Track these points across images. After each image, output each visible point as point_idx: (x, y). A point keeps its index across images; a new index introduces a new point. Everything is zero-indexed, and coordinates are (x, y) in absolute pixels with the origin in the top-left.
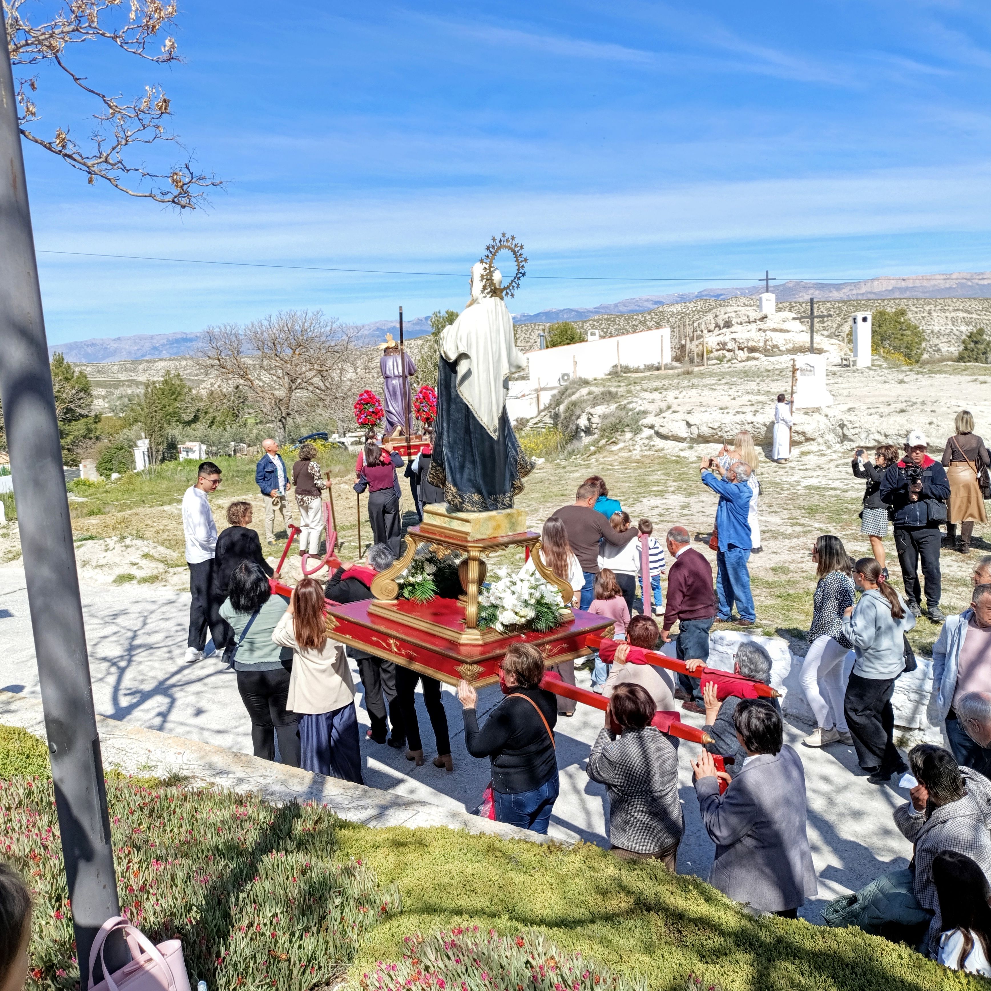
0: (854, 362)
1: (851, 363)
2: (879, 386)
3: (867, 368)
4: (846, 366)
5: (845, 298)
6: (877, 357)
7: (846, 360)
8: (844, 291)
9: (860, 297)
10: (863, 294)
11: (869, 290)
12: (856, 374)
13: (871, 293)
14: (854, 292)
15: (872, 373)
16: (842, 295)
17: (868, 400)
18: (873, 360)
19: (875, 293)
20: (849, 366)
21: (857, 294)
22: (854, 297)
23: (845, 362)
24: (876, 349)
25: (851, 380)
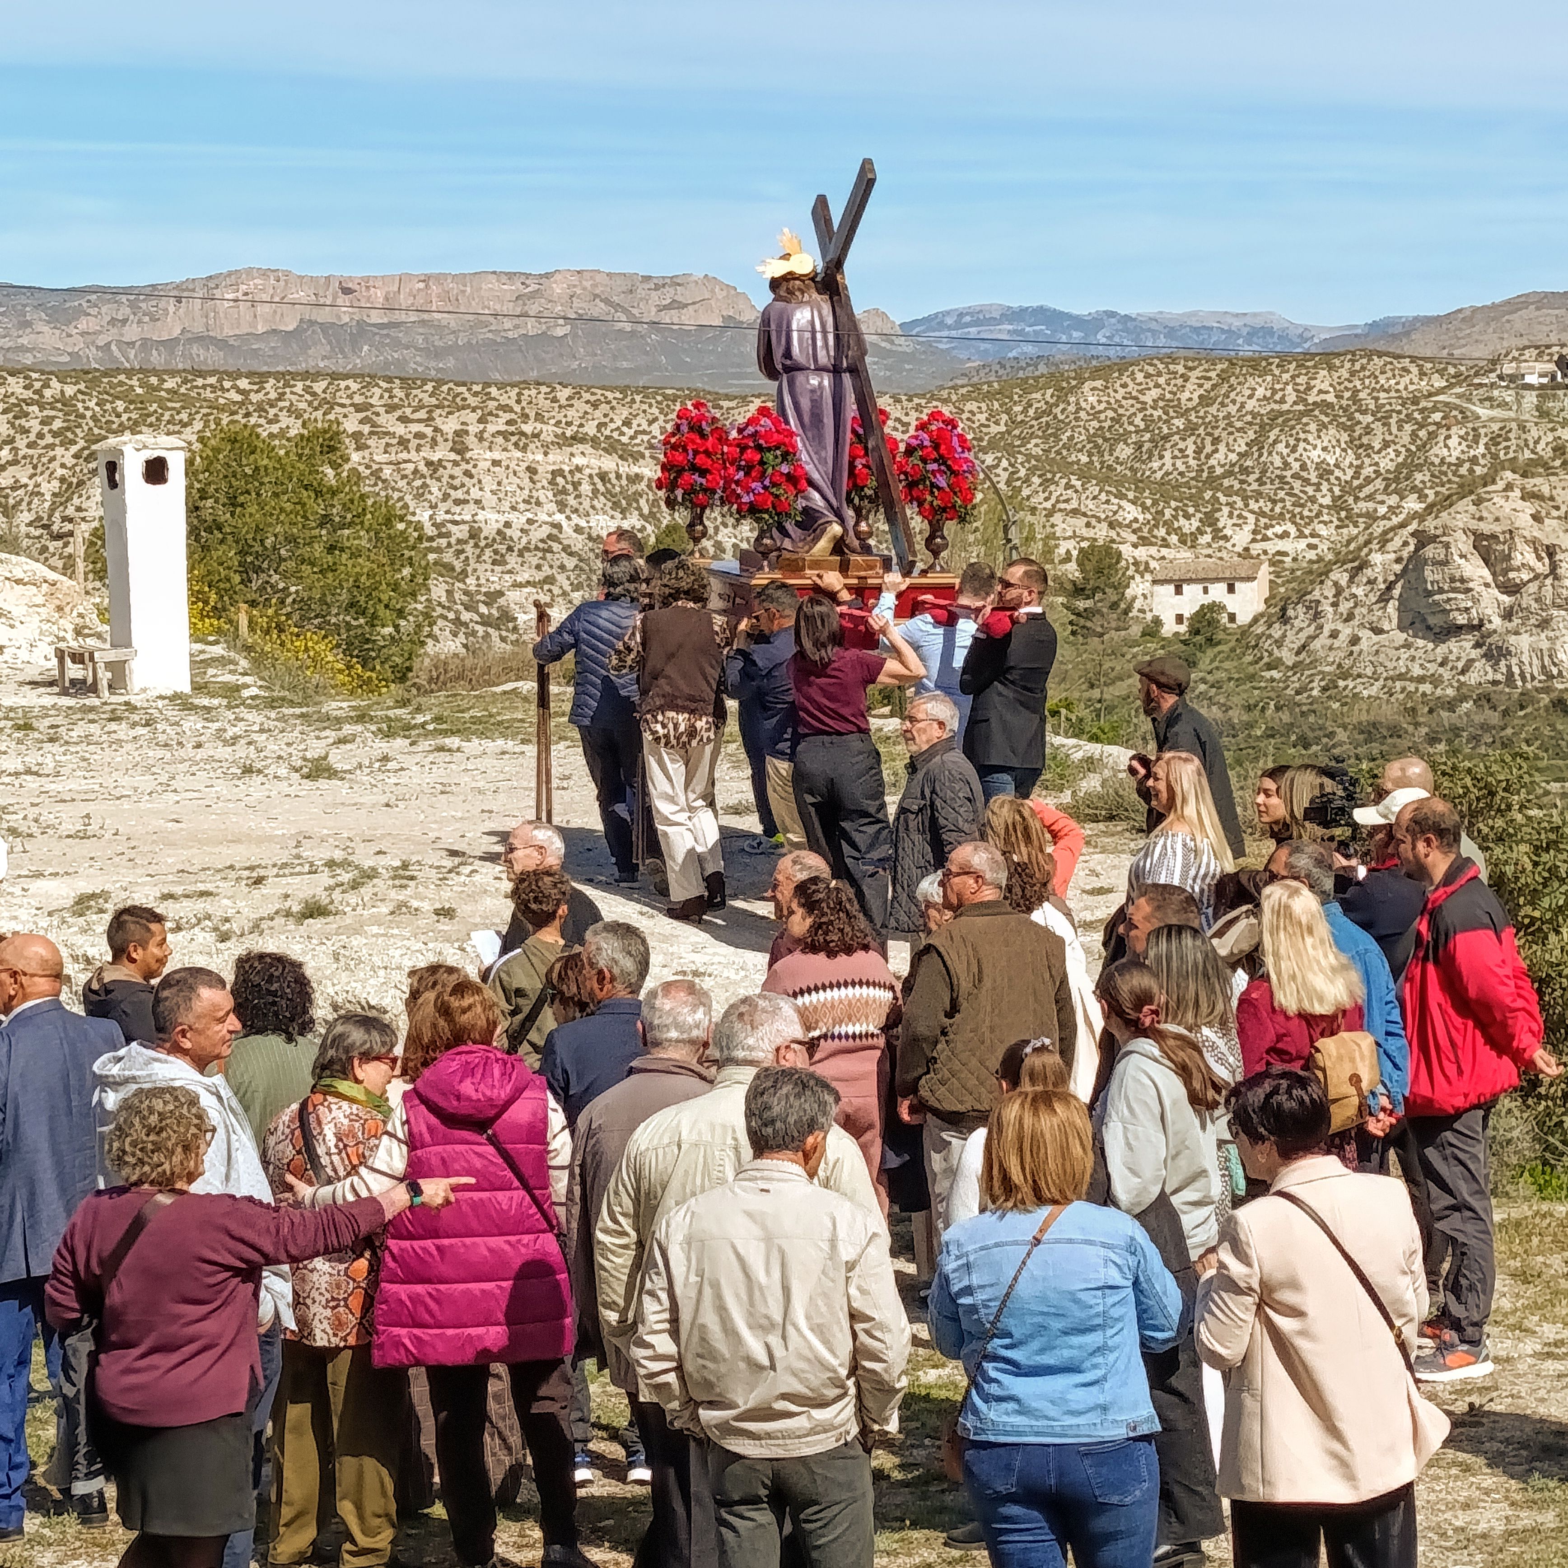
0: (118, 669)
1: (105, 676)
2: (222, 787)
3: (175, 698)
4: (81, 687)
5: (94, 360)
6: (218, 650)
7: (78, 658)
8: (83, 324)
9: (157, 359)
10: (170, 344)
11: (198, 328)
12: (122, 730)
13: (199, 339)
14: (132, 332)
15: (192, 723)
16: (78, 344)
17: (171, 860)
18: (198, 665)
19: (222, 344)
20: (94, 689)
21: (146, 344)
22: (132, 359)
23: (74, 671)
24: (218, 612)
25: (98, 756)
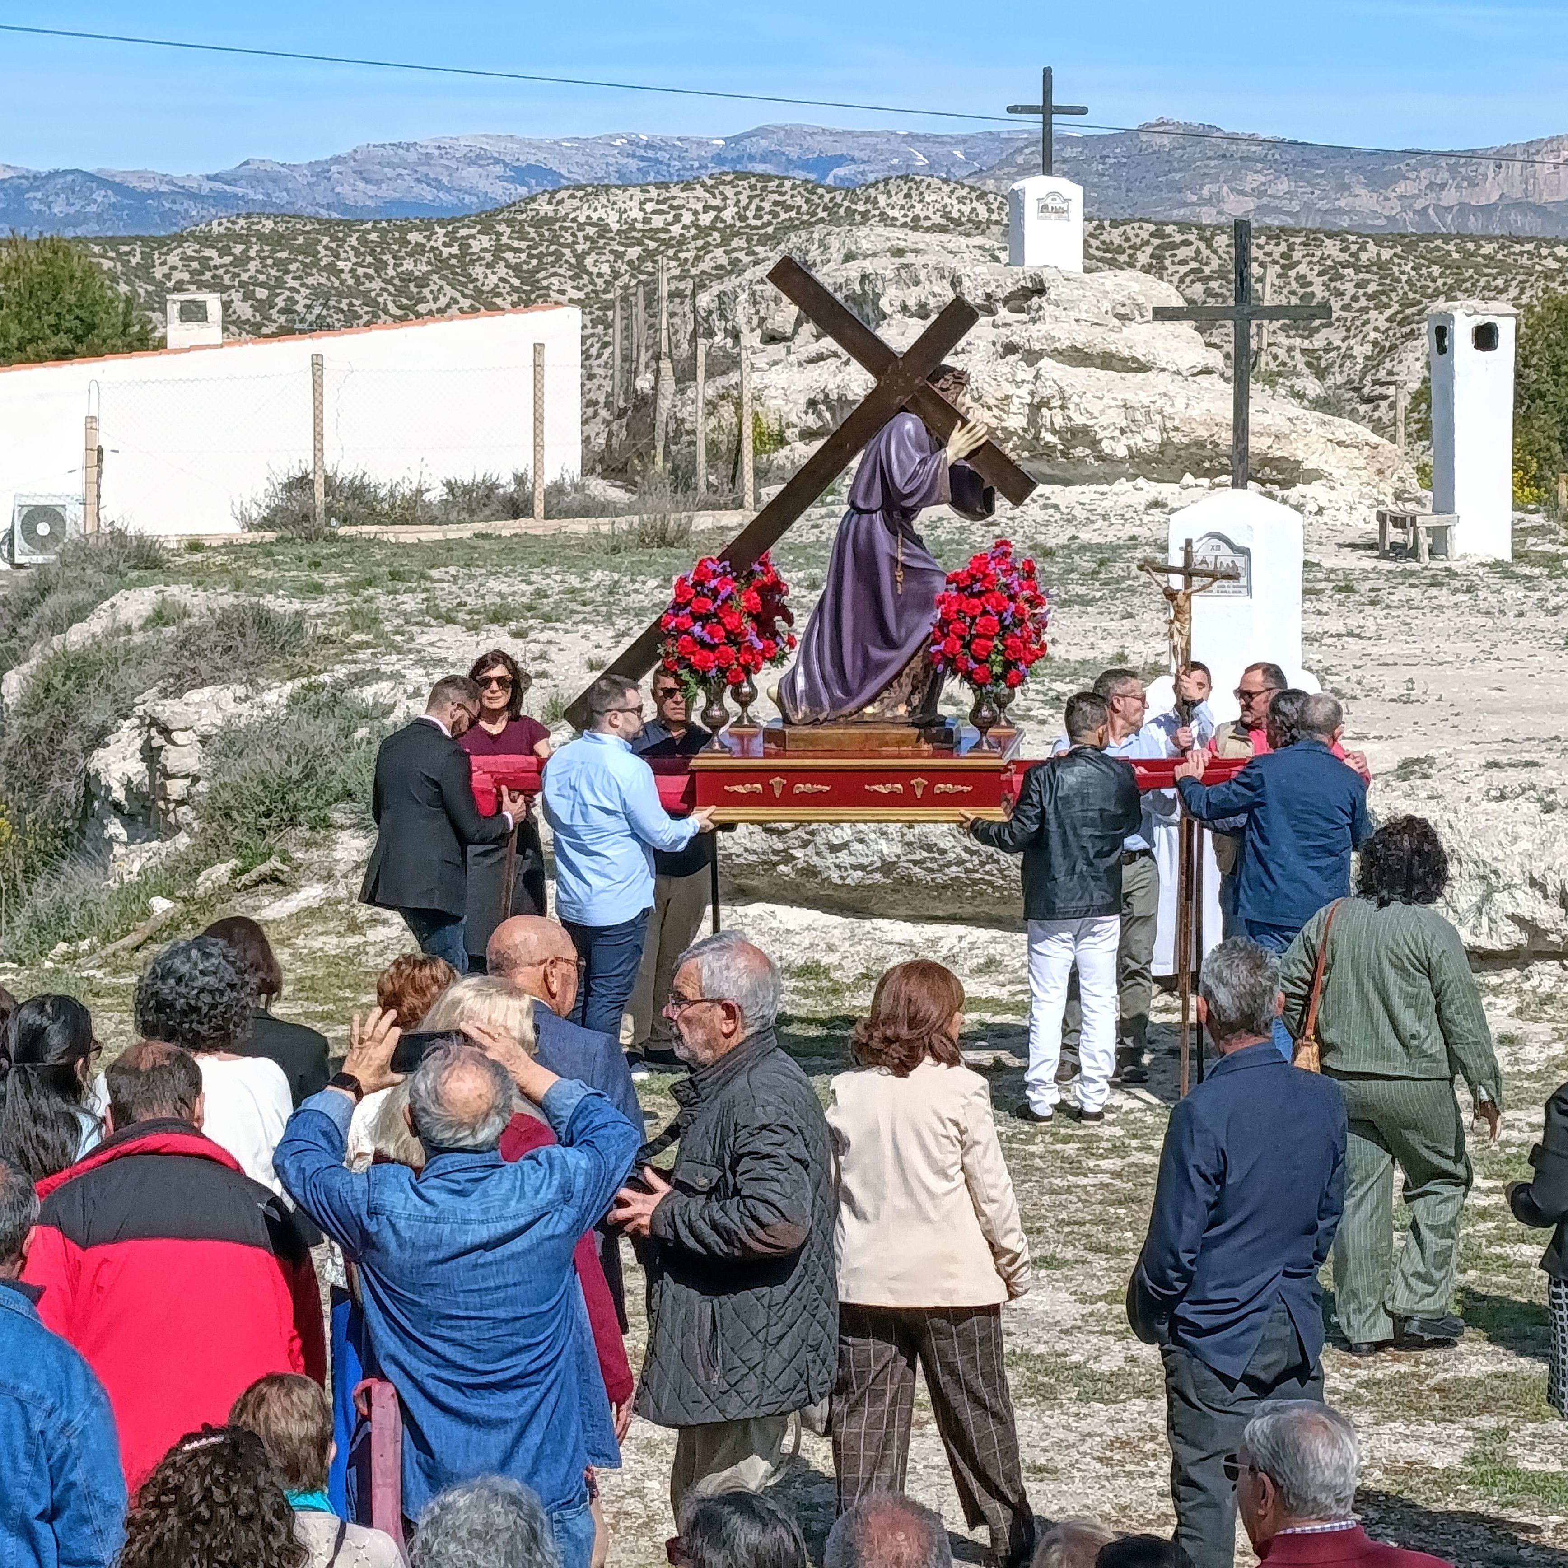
0: (1440, 536)
1: (1425, 541)
2: (1545, 657)
3: (1496, 565)
4: (1400, 551)
5: (1410, 226)
6: (1537, 519)
7: (1399, 522)
8: (1401, 188)
9: (1474, 224)
10: (1487, 210)
11: (1517, 193)
12: (1443, 596)
13: (1518, 205)
14: (1450, 197)
15: (1514, 592)
16: (1394, 207)
17: (1495, 727)
18: (1519, 533)
19: (1540, 211)
20: (1413, 553)
21: (1464, 209)
22: (1448, 224)
23: (1395, 535)
24: (1538, 481)
25: (1419, 621)
